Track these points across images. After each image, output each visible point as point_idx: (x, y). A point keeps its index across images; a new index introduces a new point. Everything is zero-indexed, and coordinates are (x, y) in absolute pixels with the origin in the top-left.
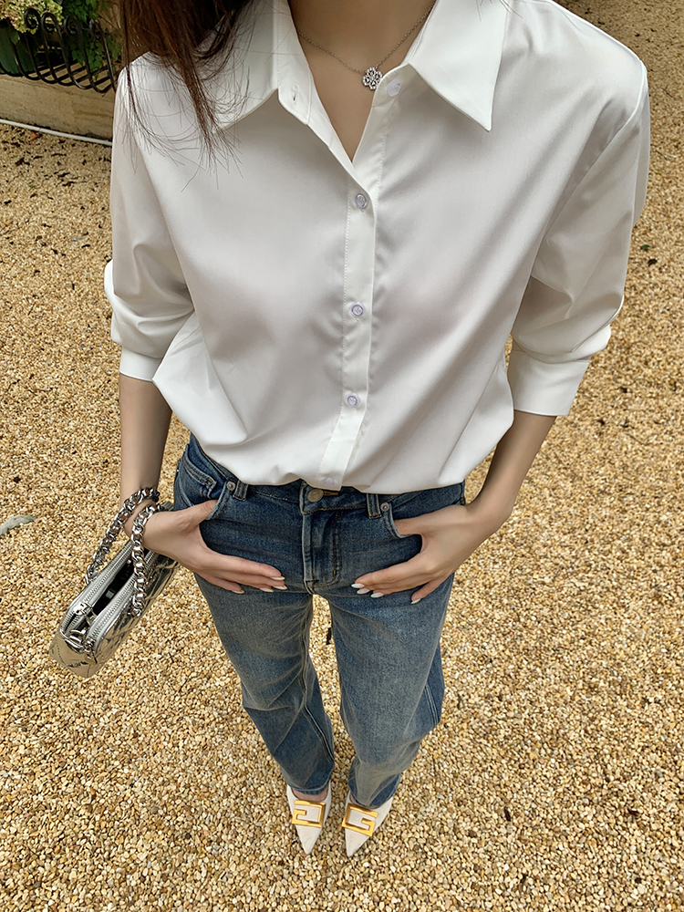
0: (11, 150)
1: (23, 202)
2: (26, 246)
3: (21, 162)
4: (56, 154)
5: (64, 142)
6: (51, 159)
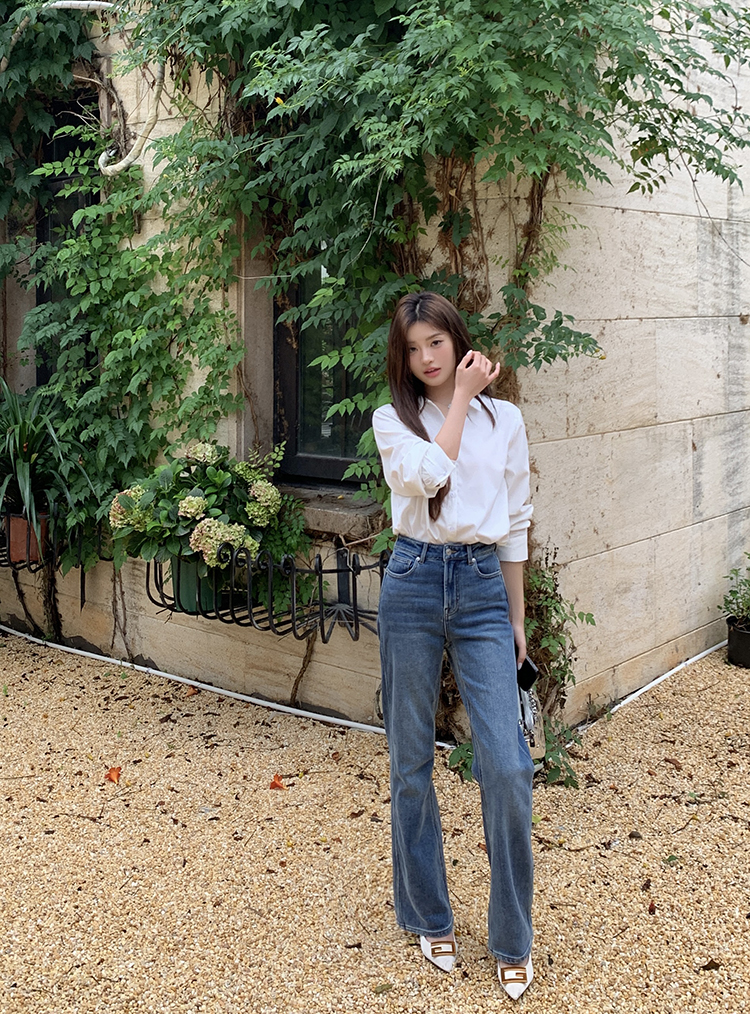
0: (160, 705)
1: (156, 761)
2: (143, 810)
3: (168, 718)
4: (209, 713)
5: (223, 700)
6: (203, 718)
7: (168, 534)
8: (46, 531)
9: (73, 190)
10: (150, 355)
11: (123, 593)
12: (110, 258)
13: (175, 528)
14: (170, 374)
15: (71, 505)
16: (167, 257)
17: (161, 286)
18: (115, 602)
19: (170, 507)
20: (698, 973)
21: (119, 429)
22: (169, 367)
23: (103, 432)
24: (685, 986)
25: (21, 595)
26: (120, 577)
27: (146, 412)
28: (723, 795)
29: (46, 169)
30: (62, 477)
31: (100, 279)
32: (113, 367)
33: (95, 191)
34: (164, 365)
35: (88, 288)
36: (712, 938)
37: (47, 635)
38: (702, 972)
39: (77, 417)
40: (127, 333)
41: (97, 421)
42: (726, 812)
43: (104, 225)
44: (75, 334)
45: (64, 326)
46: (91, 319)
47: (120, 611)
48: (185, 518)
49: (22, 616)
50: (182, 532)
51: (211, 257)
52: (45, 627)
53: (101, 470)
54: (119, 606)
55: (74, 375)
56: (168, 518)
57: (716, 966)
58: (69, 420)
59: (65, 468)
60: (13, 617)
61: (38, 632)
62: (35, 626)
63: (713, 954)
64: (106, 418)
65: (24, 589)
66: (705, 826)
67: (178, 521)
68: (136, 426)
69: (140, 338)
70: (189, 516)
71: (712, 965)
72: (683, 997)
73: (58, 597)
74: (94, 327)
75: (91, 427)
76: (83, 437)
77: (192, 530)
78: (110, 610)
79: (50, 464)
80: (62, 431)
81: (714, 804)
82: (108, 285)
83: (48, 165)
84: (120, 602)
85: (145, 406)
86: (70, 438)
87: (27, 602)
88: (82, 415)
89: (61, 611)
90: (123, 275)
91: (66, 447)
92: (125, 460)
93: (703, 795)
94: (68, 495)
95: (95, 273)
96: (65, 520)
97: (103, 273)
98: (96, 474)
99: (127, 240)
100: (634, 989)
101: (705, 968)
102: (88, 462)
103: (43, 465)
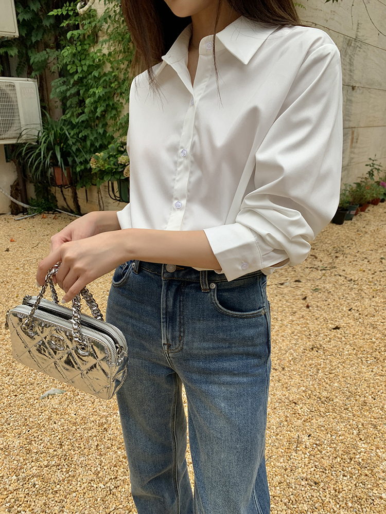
7: (114, 170)
8: (69, 173)
9: (67, 22)
10: (105, 100)
11: (102, 198)
12: (86, 56)
13: (117, 168)
14: (114, 108)
15: (78, 163)
16: (110, 54)
17: (108, 68)
18: (99, 201)
19: (115, 160)
20: (331, 330)
21: (94, 132)
22: (113, 104)
23: (88, 134)
24: (326, 336)
25: (65, 199)
26: (100, 191)
27: (105, 125)
28: (335, 267)
29: (54, 13)
30: (74, 152)
31: (81, 66)
32: (90, 105)
33: (77, 23)
34: (111, 104)
35: (77, 69)
36: (336, 318)
37: (76, 213)
38: (332, 330)
39: (78, 128)
40: (95, 90)
41: (86, 129)
42: (336, 273)
43: (82, 40)
44: (73, 91)
45: (68, 87)
46: (80, 84)
47: (101, 204)
48: (121, 164)
49: (66, 206)
50: (120, 170)
51: (128, 52)
52: (74, 210)
53: (88, 149)
54: (101, 202)
55: (75, 110)
56: (114, 164)
57: (339, 328)
58: (75, 129)
59: (74, 148)
60: (63, 207)
61: (72, 212)
62: (71, 210)
63: (337, 324)
64: (89, 129)
65: (66, 197)
66: (329, 278)
67: (118, 166)
68: (101, 131)
69: (99, 91)
70: (123, 163)
71: (337, 328)
72: (326, 340)
73: (78, 199)
74: (81, 88)
75: (83, 132)
76: (80, 136)
77: (124, 169)
78: (98, 204)
79: (68, 147)
80: (72, 134)
81: (331, 270)
82: (85, 68)
83: (55, 10)
84: (101, 201)
85: (104, 123)
86: (75, 137)
87: (67, 201)
88: (80, 128)
89: (80, 204)
90: (91, 63)
91: (74, 141)
92: (97, 145)
93: (326, 267)
94: (76, 159)
95: (79, 63)
96: (76, 169)
97: (83, 62)
98: (87, 152)
99: (92, 48)
100: (304, 336)
101: (334, 329)
102: (84, 147)
103: (66, 148)
